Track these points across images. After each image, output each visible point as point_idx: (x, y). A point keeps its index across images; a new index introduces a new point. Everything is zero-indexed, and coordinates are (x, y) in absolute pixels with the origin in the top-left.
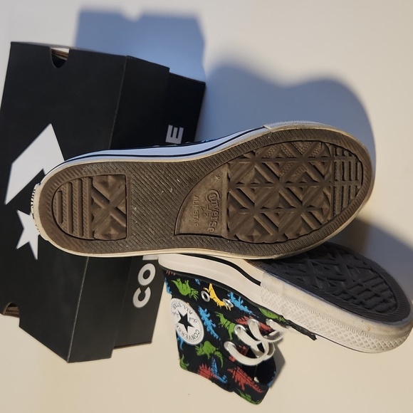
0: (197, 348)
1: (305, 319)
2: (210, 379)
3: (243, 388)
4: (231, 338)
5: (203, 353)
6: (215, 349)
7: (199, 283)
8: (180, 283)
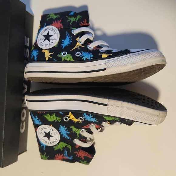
0: (55, 147)
1: (133, 115)
2: (62, 160)
3: (83, 159)
4: (78, 137)
5: (58, 149)
6: (66, 145)
7: (62, 113)
8: (49, 116)
